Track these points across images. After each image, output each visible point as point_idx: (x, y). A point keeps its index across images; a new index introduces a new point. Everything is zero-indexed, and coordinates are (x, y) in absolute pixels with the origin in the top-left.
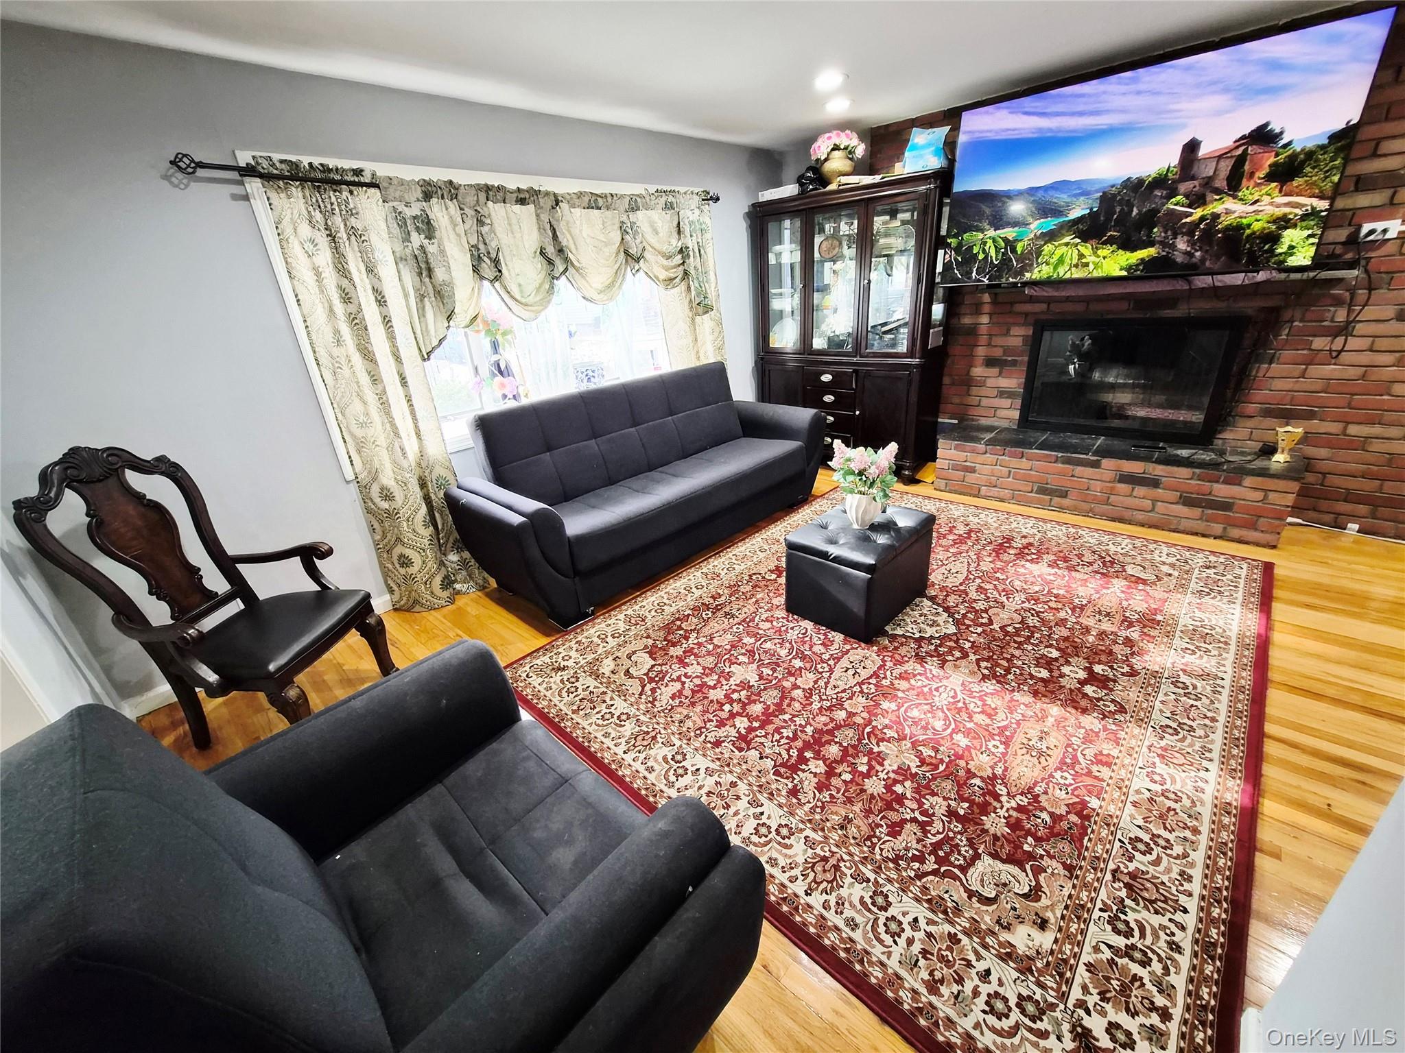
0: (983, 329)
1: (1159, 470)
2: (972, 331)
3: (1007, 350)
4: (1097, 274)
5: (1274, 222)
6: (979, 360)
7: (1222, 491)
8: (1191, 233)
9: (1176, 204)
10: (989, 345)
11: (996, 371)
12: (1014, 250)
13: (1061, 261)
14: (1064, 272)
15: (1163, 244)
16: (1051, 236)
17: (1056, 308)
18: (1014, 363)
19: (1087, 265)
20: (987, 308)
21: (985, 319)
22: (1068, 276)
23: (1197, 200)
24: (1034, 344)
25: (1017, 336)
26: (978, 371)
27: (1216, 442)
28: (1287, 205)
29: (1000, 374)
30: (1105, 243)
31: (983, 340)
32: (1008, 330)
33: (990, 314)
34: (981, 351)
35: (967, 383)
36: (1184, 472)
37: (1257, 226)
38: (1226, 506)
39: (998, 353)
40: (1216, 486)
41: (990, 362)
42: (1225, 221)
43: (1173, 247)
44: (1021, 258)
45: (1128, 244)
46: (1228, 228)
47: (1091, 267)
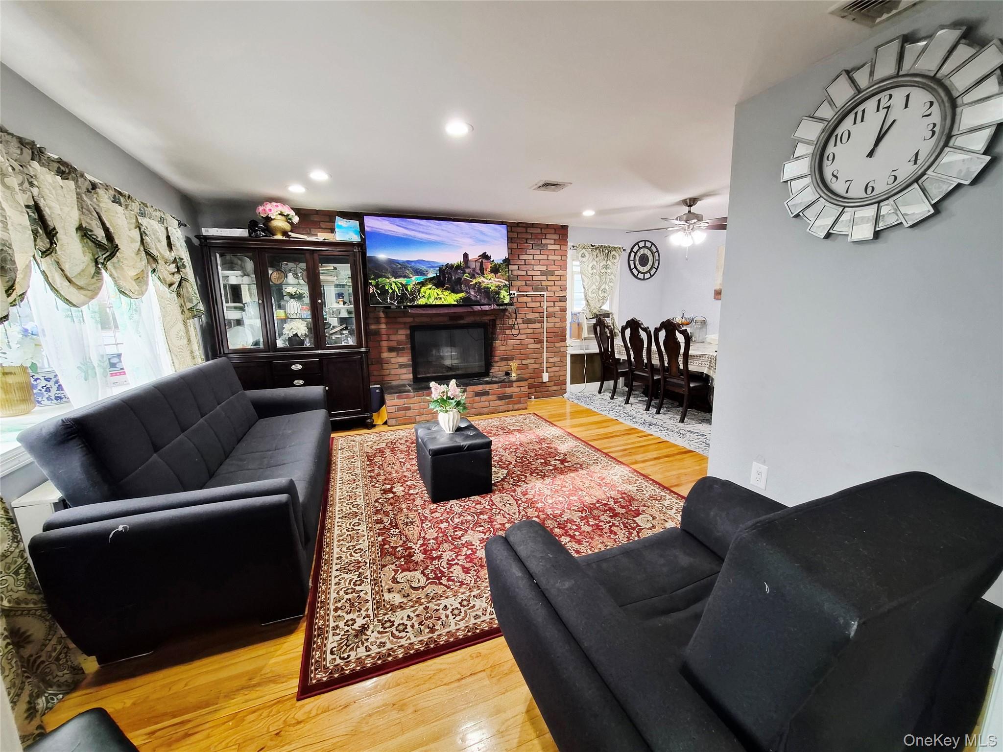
0: (383, 332)
1: (488, 387)
2: (377, 333)
3: (399, 343)
4: (445, 303)
5: (497, 287)
6: (385, 349)
7: (508, 390)
8: (474, 288)
9: (466, 276)
10: (388, 340)
11: (394, 354)
12: (407, 289)
13: (429, 297)
15: (467, 293)
16: (423, 284)
17: (417, 320)
18: (403, 349)
19: (441, 299)
20: (383, 320)
21: (383, 326)
23: (473, 277)
24: (412, 338)
25: (402, 335)
26: (385, 355)
27: (491, 374)
28: (499, 281)
29: (398, 354)
30: (446, 289)
31: (384, 337)
32: (397, 331)
33: (386, 324)
34: (384, 344)
35: (381, 362)
36: (495, 386)
37: (493, 288)
38: (511, 397)
39: (394, 344)
40: (507, 389)
41: (391, 349)
42: (483, 285)
43: (469, 293)
45: (455, 291)
46: (485, 288)
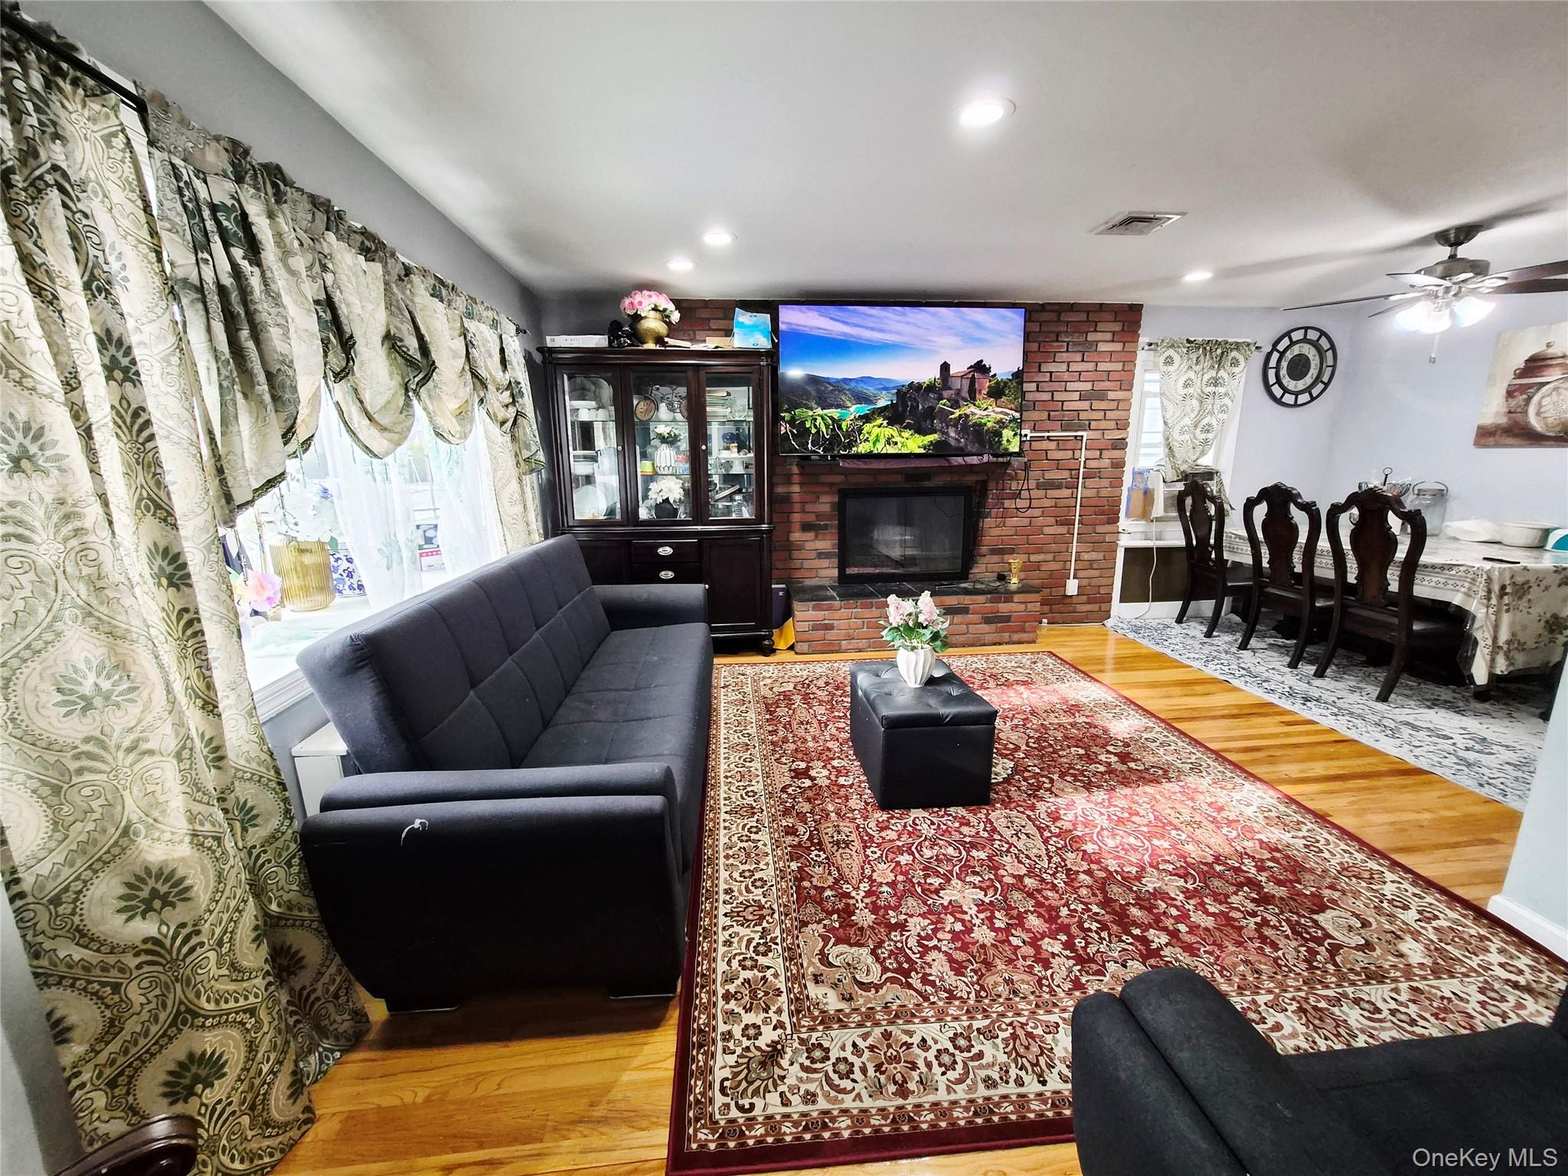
0: (796, 497)
2: (787, 499)
3: (820, 516)
4: (905, 451)
5: (997, 423)
6: (797, 526)
8: (955, 426)
9: (943, 404)
10: (803, 511)
11: (810, 535)
12: (840, 428)
13: (877, 440)
14: (881, 448)
15: (943, 433)
16: (867, 418)
17: (853, 479)
19: (896, 443)
20: (796, 479)
21: (796, 489)
22: (884, 451)
23: (956, 404)
24: (841, 508)
25: (825, 504)
26: (796, 536)
27: (971, 576)
28: (1001, 413)
30: (905, 428)
31: (797, 507)
32: (818, 498)
33: (801, 484)
34: (796, 518)
35: (789, 548)
37: (989, 425)
39: (812, 518)
41: (806, 527)
42: (973, 419)
43: (947, 434)
44: (847, 435)
45: (921, 431)
46: (975, 424)
47: (900, 445)
